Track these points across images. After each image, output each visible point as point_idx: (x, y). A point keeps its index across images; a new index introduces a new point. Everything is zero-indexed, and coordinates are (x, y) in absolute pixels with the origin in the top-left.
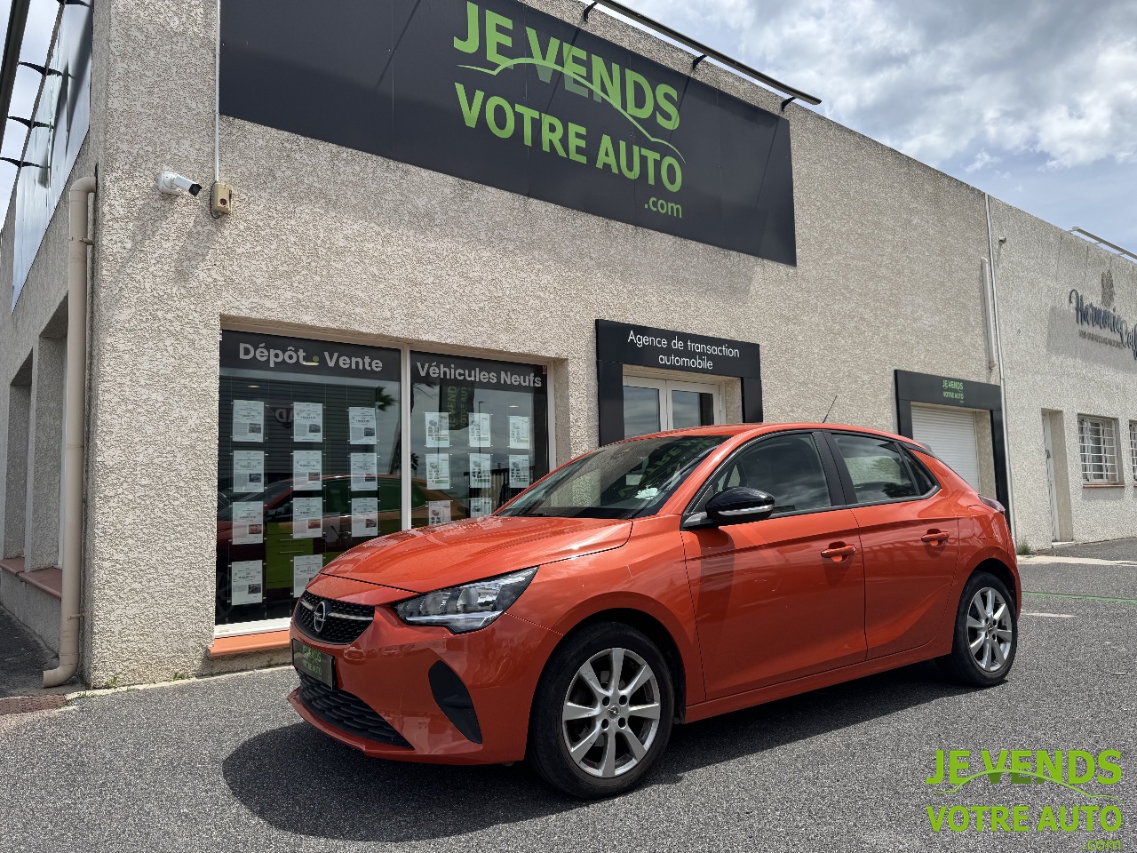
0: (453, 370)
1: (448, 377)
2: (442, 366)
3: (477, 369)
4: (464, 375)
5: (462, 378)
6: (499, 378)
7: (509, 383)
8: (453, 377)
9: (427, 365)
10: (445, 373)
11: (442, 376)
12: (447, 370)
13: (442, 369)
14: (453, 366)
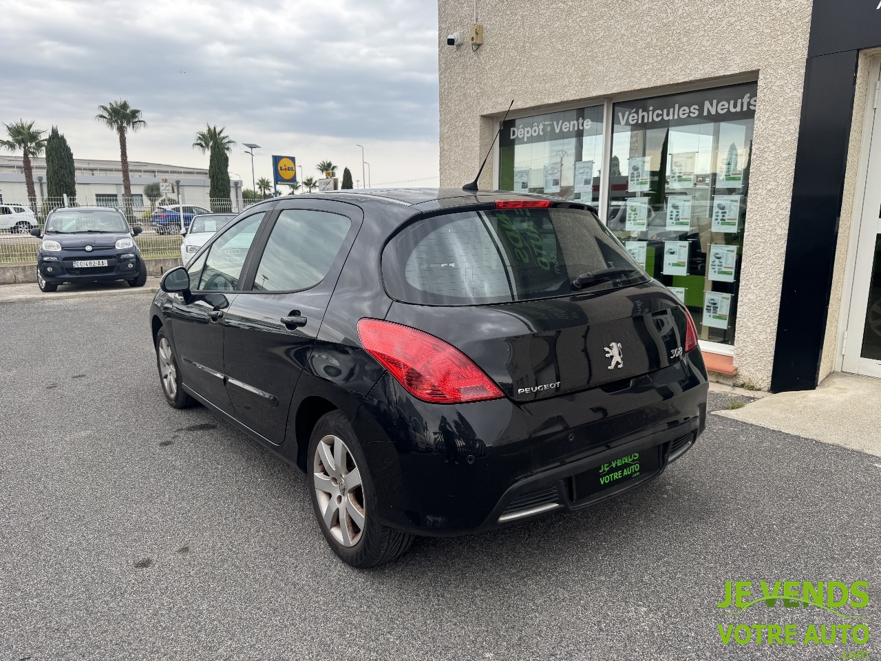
0: (651, 113)
1: (646, 121)
2: (640, 111)
3: (677, 106)
4: (662, 115)
5: (660, 118)
6: (701, 110)
7: (713, 112)
8: (650, 120)
9: (627, 113)
10: (643, 117)
11: (640, 122)
12: (645, 114)
13: (640, 115)
14: (651, 108)
